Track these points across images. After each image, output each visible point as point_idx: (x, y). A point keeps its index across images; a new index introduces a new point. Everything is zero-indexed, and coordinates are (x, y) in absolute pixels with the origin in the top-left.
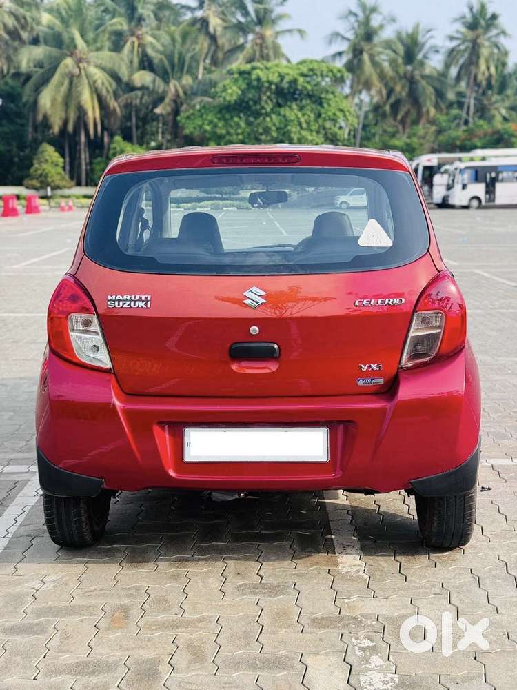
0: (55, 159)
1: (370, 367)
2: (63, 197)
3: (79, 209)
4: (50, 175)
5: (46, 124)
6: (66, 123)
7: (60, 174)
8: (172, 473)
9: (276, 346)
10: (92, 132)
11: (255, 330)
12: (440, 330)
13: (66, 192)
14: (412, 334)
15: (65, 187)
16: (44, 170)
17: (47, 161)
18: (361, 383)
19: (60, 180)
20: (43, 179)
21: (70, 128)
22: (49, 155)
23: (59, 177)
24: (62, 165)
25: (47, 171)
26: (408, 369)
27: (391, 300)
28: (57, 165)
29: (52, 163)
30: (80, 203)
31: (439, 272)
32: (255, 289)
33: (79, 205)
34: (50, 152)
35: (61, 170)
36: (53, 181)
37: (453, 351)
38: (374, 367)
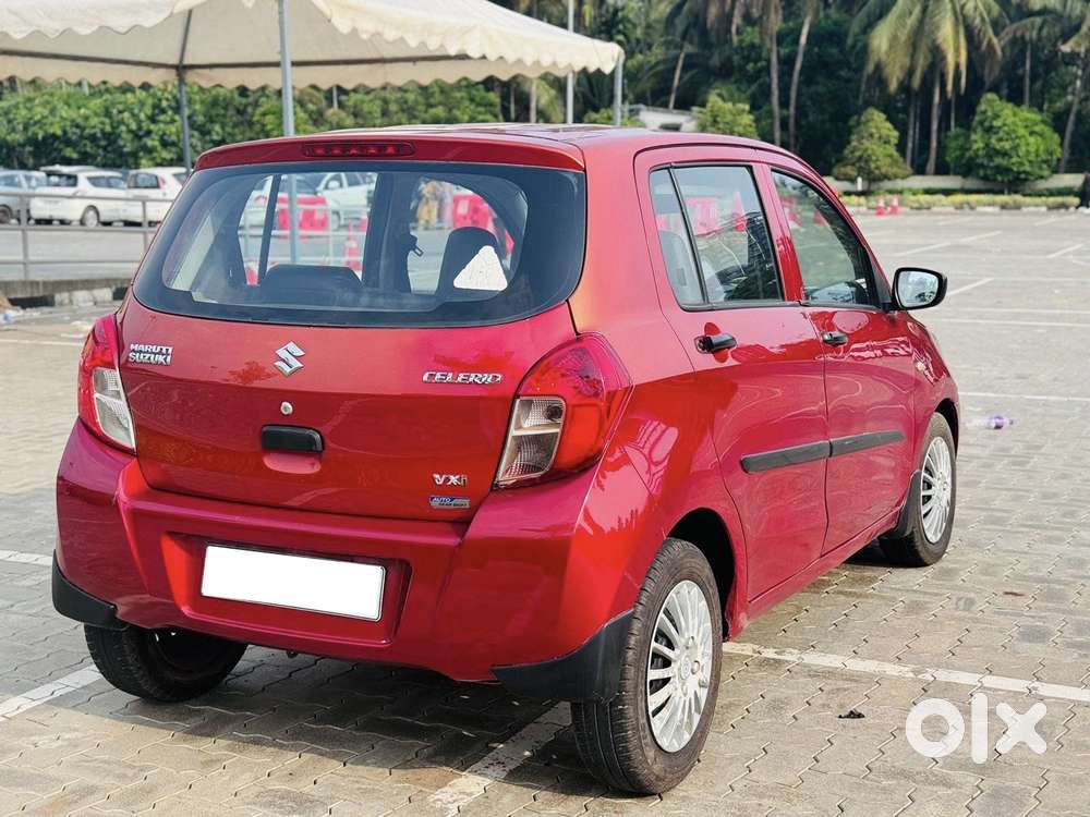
0: (884, 132)
1: (448, 479)
2: (891, 192)
3: (915, 211)
4: (874, 158)
5: (879, 78)
6: (910, 73)
7: (891, 156)
8: (186, 610)
9: (317, 436)
10: (950, 87)
11: (287, 407)
12: (558, 430)
13: (899, 184)
14: (513, 432)
15: (896, 177)
16: (866, 150)
17: (871, 135)
18: (436, 502)
19: (891, 165)
20: (863, 164)
21: (916, 82)
22: (877, 127)
23: (888, 160)
24: (894, 141)
25: (870, 152)
26: (508, 488)
27: (480, 376)
28: (887, 142)
29: (880, 138)
30: (918, 201)
31: (578, 334)
32: (292, 346)
33: (916, 205)
34: (878, 123)
35: (892, 150)
36: (877, 168)
37: (579, 465)
38: (454, 479)
